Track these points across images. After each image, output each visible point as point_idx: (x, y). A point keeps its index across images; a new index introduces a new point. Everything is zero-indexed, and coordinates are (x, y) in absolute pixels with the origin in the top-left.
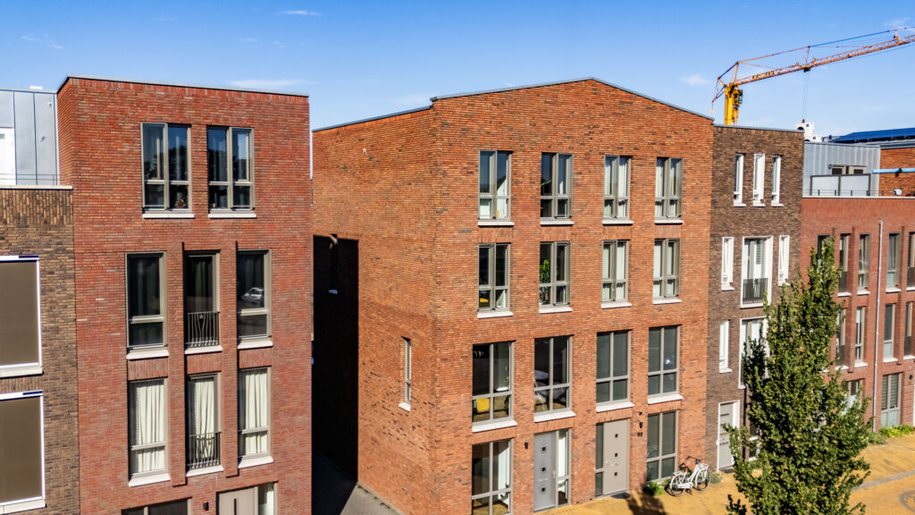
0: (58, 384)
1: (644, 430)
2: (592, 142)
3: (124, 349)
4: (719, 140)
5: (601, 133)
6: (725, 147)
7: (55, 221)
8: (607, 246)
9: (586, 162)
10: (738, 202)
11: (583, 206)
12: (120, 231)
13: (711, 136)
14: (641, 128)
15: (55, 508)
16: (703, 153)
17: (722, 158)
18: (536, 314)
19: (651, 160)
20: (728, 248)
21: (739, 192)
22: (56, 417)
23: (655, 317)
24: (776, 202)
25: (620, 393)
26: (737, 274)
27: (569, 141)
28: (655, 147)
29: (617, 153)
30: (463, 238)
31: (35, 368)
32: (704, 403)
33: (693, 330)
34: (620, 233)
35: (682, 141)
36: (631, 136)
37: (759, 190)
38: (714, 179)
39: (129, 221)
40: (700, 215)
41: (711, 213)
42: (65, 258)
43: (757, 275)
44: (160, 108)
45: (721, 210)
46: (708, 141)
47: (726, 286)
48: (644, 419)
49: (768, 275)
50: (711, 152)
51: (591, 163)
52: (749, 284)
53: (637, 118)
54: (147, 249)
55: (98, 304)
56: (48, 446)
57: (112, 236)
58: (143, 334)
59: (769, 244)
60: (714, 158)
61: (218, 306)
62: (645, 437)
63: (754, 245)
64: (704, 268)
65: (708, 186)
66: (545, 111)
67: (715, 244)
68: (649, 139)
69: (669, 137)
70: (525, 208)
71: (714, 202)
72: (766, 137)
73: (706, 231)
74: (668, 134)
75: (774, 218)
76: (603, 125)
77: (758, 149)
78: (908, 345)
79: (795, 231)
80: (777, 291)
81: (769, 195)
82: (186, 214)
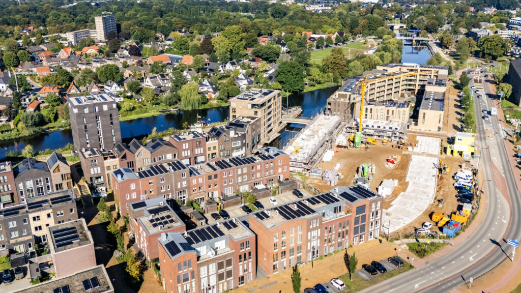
7: (233, 254)
8: (291, 239)
10: (311, 227)
11: (287, 235)
18: (281, 249)
20: (309, 233)
23: (298, 245)
24: (318, 225)
25: (293, 255)
26: (311, 237)
30: (272, 244)
31: (232, 267)
32: (305, 254)
33: (304, 245)
34: (293, 237)
40: (305, 231)
43: (315, 235)
45: (308, 229)
47: (309, 238)
48: (296, 258)
52: (314, 237)
54: (240, 254)
55: (237, 260)
56: (233, 273)
58: (240, 261)
61: (247, 257)
62: (296, 260)
64: (306, 237)
67: (307, 234)
68: (297, 224)
70: (280, 238)
74: (300, 223)
76: (290, 225)
77: (314, 220)
78: (343, 237)
79: (321, 228)
80: (318, 237)
81: (316, 225)
82: (243, 250)
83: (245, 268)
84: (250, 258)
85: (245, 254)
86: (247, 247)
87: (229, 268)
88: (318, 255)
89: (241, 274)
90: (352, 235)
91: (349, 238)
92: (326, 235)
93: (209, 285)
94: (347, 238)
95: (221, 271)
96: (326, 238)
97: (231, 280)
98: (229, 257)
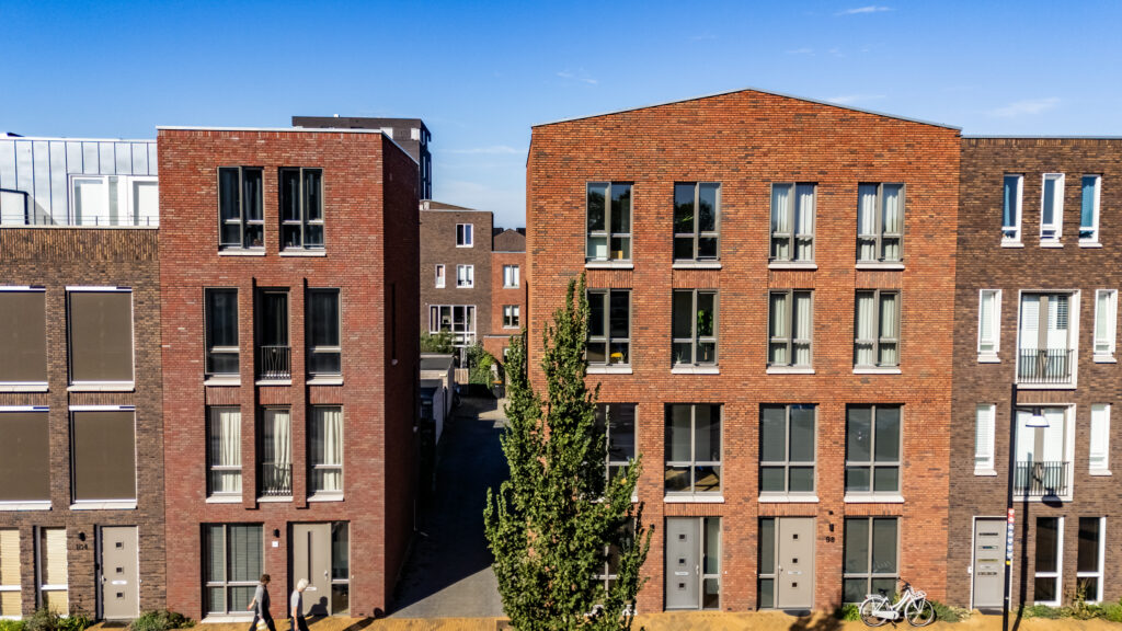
0: (147, 401)
1: (838, 534)
2: (750, 167)
3: (202, 375)
4: (971, 156)
5: (765, 155)
6: (982, 167)
7: (144, 257)
8: (778, 295)
9: (741, 192)
11: (737, 246)
12: (198, 266)
13: (957, 152)
14: (830, 146)
15: (144, 510)
16: (940, 176)
17: (977, 182)
19: (849, 187)
20: (990, 309)
21: (1017, 227)
22: (145, 431)
23: (857, 390)
24: (1091, 243)
26: (1010, 342)
27: (715, 167)
28: (855, 170)
29: (791, 179)
30: (562, 282)
31: (129, 385)
32: (945, 513)
33: (924, 412)
35: (901, 160)
36: (814, 157)
37: (1056, 224)
38: (963, 209)
39: (207, 258)
40: (937, 259)
41: (957, 256)
42: (151, 289)
44: (235, 152)
45: (977, 253)
46: (950, 159)
47: (987, 355)
48: (837, 521)
49: (1075, 345)
50: (956, 174)
51: (750, 193)
53: (825, 134)
54: (222, 284)
55: (179, 331)
56: (140, 455)
57: (191, 271)
58: (222, 364)
59: (1075, 301)
60: (962, 181)
62: (840, 543)
63: (1054, 305)
64: (945, 329)
66: (680, 132)
69: (880, 156)
70: (651, 248)
71: (961, 242)
72: (1066, 149)
73: (948, 281)
74: (877, 151)
75: (1084, 264)
76: (768, 145)
77: (1050, 166)
81: (1075, 231)
86: (288, 236)
87: (99, 392)
88: (1099, 574)
97: (121, 520)
98: (100, 274)
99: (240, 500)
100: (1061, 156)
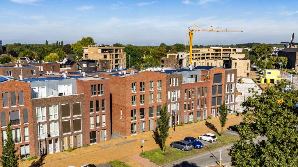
0: (83, 117)
1: (156, 121)
2: (148, 80)
3: (90, 113)
6: (168, 78)
7: (82, 98)
8: (150, 94)
9: (147, 83)
10: (171, 86)
11: (146, 89)
13: (166, 76)
15: (82, 132)
18: (140, 105)
19: (157, 81)
20: (169, 93)
21: (171, 84)
22: (83, 121)
23: (157, 104)
24: (177, 85)
25: (152, 116)
26: (171, 97)
27: (144, 80)
29: (151, 81)
30: (129, 95)
31: (80, 115)
34: (152, 93)
35: (161, 78)
36: (153, 78)
37: (174, 83)
38: (167, 83)
39: (90, 97)
40: (165, 88)
43: (174, 97)
44: (93, 83)
47: (169, 99)
48: (156, 120)
49: (176, 96)
52: (173, 98)
53: (154, 75)
54: (92, 100)
55: (87, 107)
56: (82, 124)
57: (88, 99)
58: (92, 111)
59: (176, 92)
60: (167, 80)
61: (99, 107)
62: (156, 122)
63: (174, 92)
64: (165, 96)
65: (166, 84)
66: (141, 76)
67: (167, 93)
68: (156, 78)
70: (138, 90)
71: (167, 86)
73: (165, 91)
75: (177, 88)
76: (149, 77)
77: (174, 77)
78: (202, 106)
79: (181, 89)
80: (178, 99)
81: (176, 84)
82: (96, 96)
83: (98, 122)
84: (103, 109)
85: (97, 102)
86: (99, 93)
87: (77, 117)
88: (178, 121)
89: (92, 127)
90: (210, 106)
91: (208, 109)
92: (186, 98)
93: (49, 136)
94: (205, 107)
95: (66, 118)
96: (185, 103)
97: (80, 133)
98: (77, 101)
99: (94, 128)
100: (175, 76)
